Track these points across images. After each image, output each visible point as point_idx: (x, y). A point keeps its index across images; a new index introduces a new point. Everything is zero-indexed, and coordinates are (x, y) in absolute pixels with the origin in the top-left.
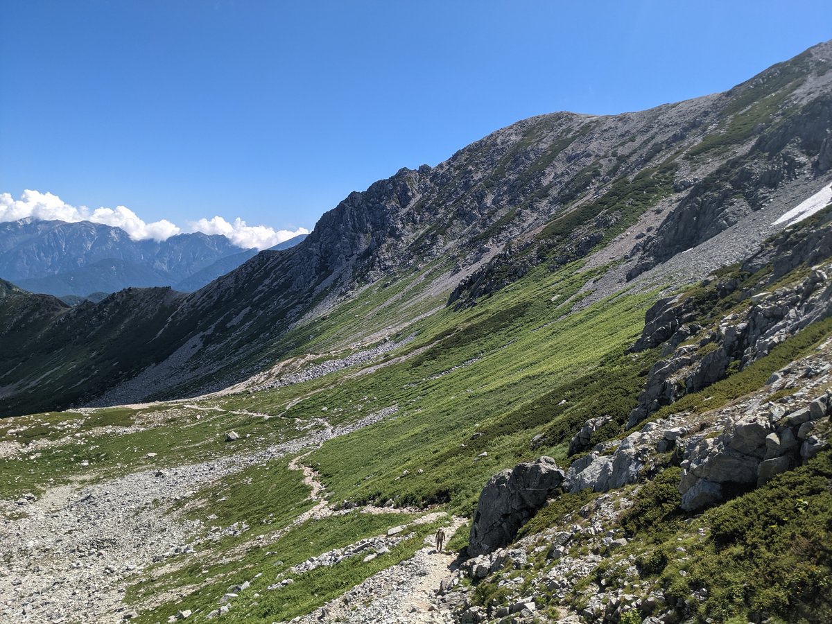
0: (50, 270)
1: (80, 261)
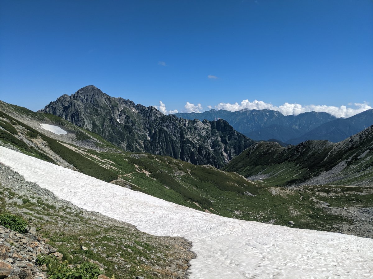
0: (251, 130)
1: (262, 126)
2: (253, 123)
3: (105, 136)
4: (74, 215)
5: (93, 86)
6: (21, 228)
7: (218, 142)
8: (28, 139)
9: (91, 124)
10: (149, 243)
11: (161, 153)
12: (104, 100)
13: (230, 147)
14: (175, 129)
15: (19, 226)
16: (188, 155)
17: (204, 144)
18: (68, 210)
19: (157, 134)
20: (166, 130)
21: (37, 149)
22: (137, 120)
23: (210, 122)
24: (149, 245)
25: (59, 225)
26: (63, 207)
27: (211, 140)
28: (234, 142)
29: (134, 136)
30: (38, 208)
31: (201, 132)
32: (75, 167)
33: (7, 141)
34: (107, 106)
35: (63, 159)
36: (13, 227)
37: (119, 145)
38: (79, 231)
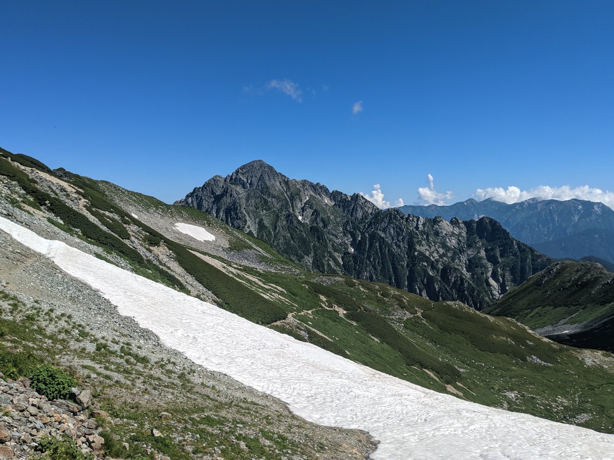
0: (546, 238)
1: (569, 230)
2: (551, 225)
3: (278, 244)
4: (177, 375)
5: (261, 161)
6: (61, 389)
7: (479, 260)
8: (145, 247)
9: (257, 225)
10: (288, 435)
11: (372, 277)
12: (279, 184)
13: (503, 269)
14: (398, 235)
15: (59, 386)
16: (423, 281)
17: (454, 262)
18: (170, 367)
19: (366, 243)
20: (383, 235)
21: (158, 263)
22: (331, 218)
23: (465, 223)
24: (287, 439)
25: (134, 391)
26: (163, 361)
27: (466, 255)
28: (512, 260)
29: (326, 246)
30: (119, 360)
31: (447, 240)
32: (215, 295)
33: (112, 250)
34: (282, 194)
35: (198, 281)
36: (49, 388)
37: (300, 261)
38: (168, 403)
